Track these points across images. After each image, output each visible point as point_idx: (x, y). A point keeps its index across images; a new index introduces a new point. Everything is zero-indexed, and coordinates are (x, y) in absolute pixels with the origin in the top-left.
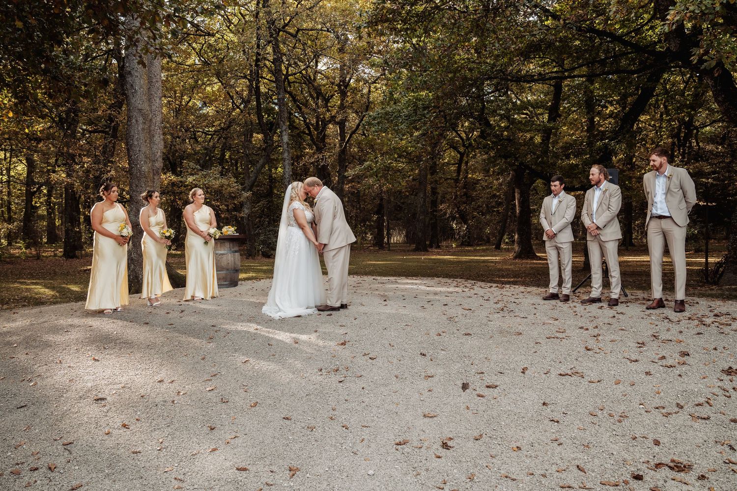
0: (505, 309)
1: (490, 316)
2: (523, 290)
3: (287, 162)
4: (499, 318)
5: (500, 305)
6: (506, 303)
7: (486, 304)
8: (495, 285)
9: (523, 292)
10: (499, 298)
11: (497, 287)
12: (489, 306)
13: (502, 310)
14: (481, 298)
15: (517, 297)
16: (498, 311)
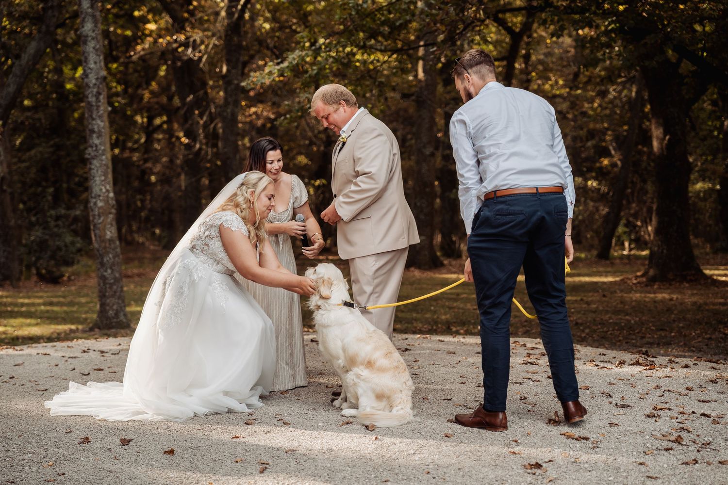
0: (684, 434)
1: (648, 460)
2: (713, 374)
3: (91, 44)
4: (674, 468)
5: (665, 424)
6: (681, 418)
7: (623, 418)
8: (628, 357)
9: (714, 382)
10: (654, 399)
11: (637, 363)
12: (636, 429)
13: (678, 441)
14: (606, 400)
15: (704, 396)
16: (666, 444)
